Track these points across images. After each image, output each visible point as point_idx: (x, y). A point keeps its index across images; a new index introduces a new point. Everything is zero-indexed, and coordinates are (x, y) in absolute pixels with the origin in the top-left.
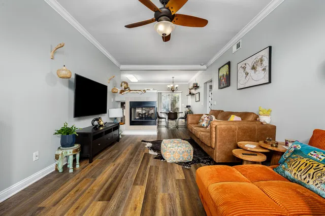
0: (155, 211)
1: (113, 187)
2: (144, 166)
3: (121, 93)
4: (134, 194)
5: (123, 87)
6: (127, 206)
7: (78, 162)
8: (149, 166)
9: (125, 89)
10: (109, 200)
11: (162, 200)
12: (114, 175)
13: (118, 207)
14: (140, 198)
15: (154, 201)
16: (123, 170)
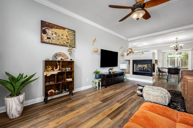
0: (118, 114)
1: (108, 99)
2: (127, 97)
3: (127, 55)
4: (114, 105)
5: (129, 52)
6: (109, 107)
7: (100, 86)
8: (131, 98)
9: (130, 52)
10: (104, 102)
11: (126, 113)
12: (112, 95)
13: (105, 106)
14: (116, 107)
15: (121, 111)
16: (116, 95)
